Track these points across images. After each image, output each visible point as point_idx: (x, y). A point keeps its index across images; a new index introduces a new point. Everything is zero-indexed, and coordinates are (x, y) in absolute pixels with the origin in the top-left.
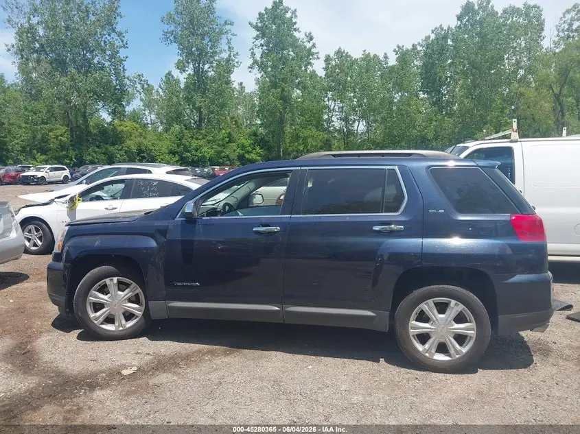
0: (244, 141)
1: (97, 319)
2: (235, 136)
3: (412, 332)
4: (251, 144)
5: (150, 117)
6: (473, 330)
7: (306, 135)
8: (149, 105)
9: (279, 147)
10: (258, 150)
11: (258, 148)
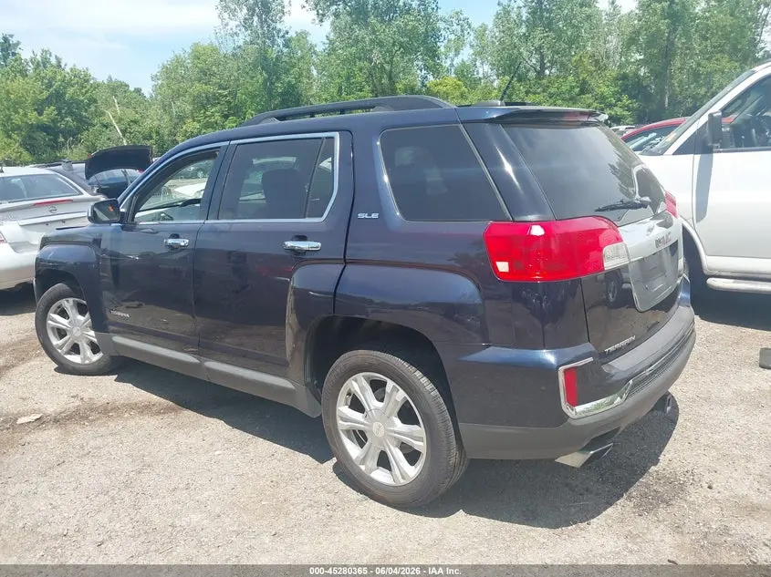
0: (604, 89)
1: (61, 347)
2: (592, 83)
3: (342, 425)
4: (614, 94)
5: (483, 69)
6: (420, 439)
7: (709, 70)
8: (480, 52)
9: (662, 92)
10: (625, 100)
11: (625, 97)
